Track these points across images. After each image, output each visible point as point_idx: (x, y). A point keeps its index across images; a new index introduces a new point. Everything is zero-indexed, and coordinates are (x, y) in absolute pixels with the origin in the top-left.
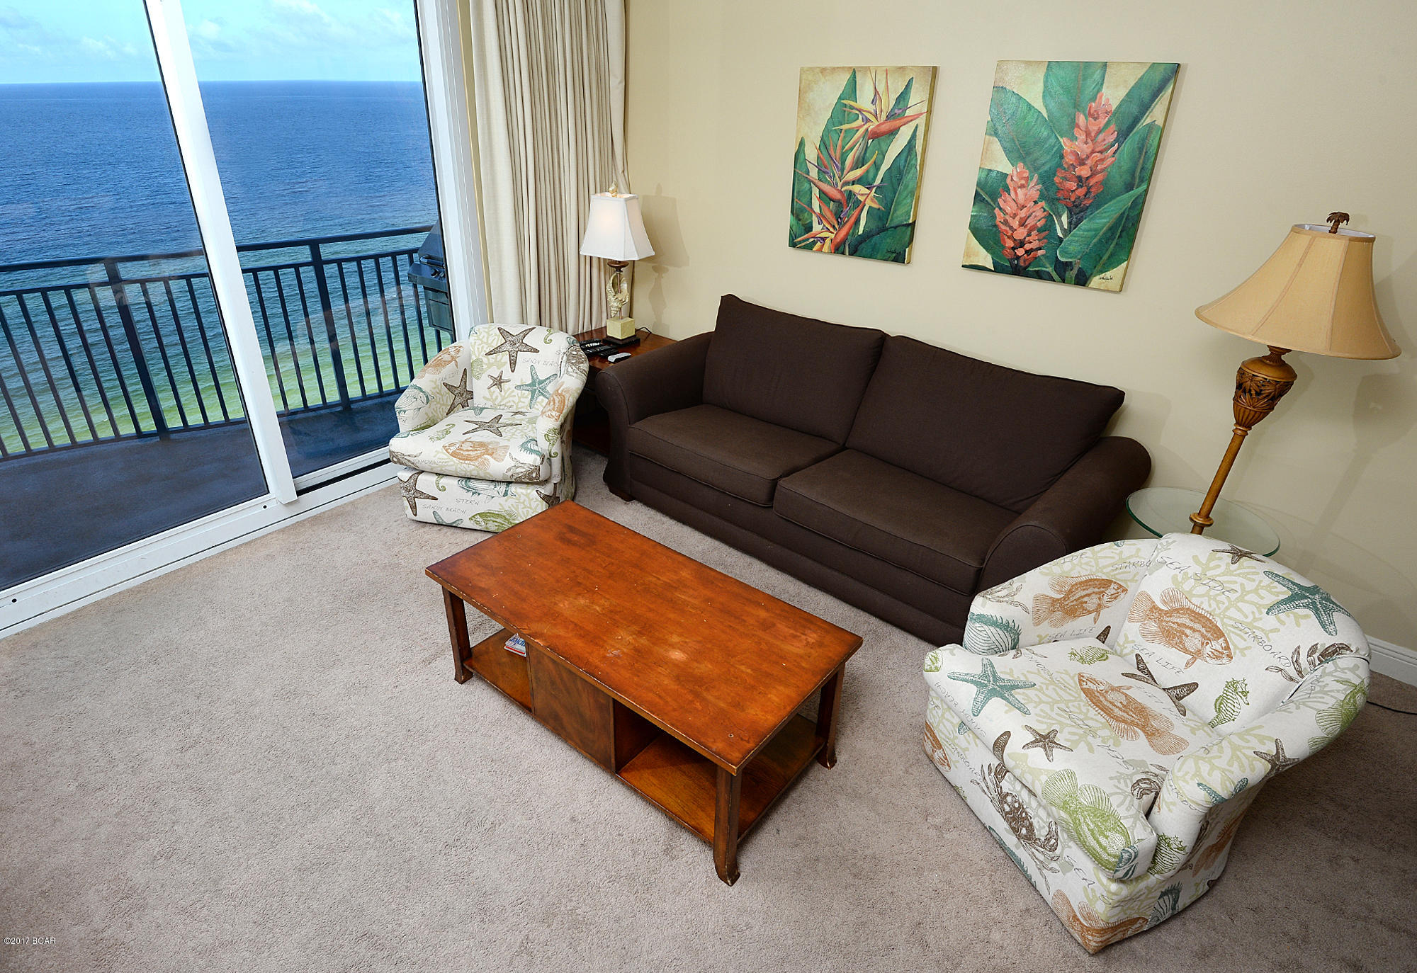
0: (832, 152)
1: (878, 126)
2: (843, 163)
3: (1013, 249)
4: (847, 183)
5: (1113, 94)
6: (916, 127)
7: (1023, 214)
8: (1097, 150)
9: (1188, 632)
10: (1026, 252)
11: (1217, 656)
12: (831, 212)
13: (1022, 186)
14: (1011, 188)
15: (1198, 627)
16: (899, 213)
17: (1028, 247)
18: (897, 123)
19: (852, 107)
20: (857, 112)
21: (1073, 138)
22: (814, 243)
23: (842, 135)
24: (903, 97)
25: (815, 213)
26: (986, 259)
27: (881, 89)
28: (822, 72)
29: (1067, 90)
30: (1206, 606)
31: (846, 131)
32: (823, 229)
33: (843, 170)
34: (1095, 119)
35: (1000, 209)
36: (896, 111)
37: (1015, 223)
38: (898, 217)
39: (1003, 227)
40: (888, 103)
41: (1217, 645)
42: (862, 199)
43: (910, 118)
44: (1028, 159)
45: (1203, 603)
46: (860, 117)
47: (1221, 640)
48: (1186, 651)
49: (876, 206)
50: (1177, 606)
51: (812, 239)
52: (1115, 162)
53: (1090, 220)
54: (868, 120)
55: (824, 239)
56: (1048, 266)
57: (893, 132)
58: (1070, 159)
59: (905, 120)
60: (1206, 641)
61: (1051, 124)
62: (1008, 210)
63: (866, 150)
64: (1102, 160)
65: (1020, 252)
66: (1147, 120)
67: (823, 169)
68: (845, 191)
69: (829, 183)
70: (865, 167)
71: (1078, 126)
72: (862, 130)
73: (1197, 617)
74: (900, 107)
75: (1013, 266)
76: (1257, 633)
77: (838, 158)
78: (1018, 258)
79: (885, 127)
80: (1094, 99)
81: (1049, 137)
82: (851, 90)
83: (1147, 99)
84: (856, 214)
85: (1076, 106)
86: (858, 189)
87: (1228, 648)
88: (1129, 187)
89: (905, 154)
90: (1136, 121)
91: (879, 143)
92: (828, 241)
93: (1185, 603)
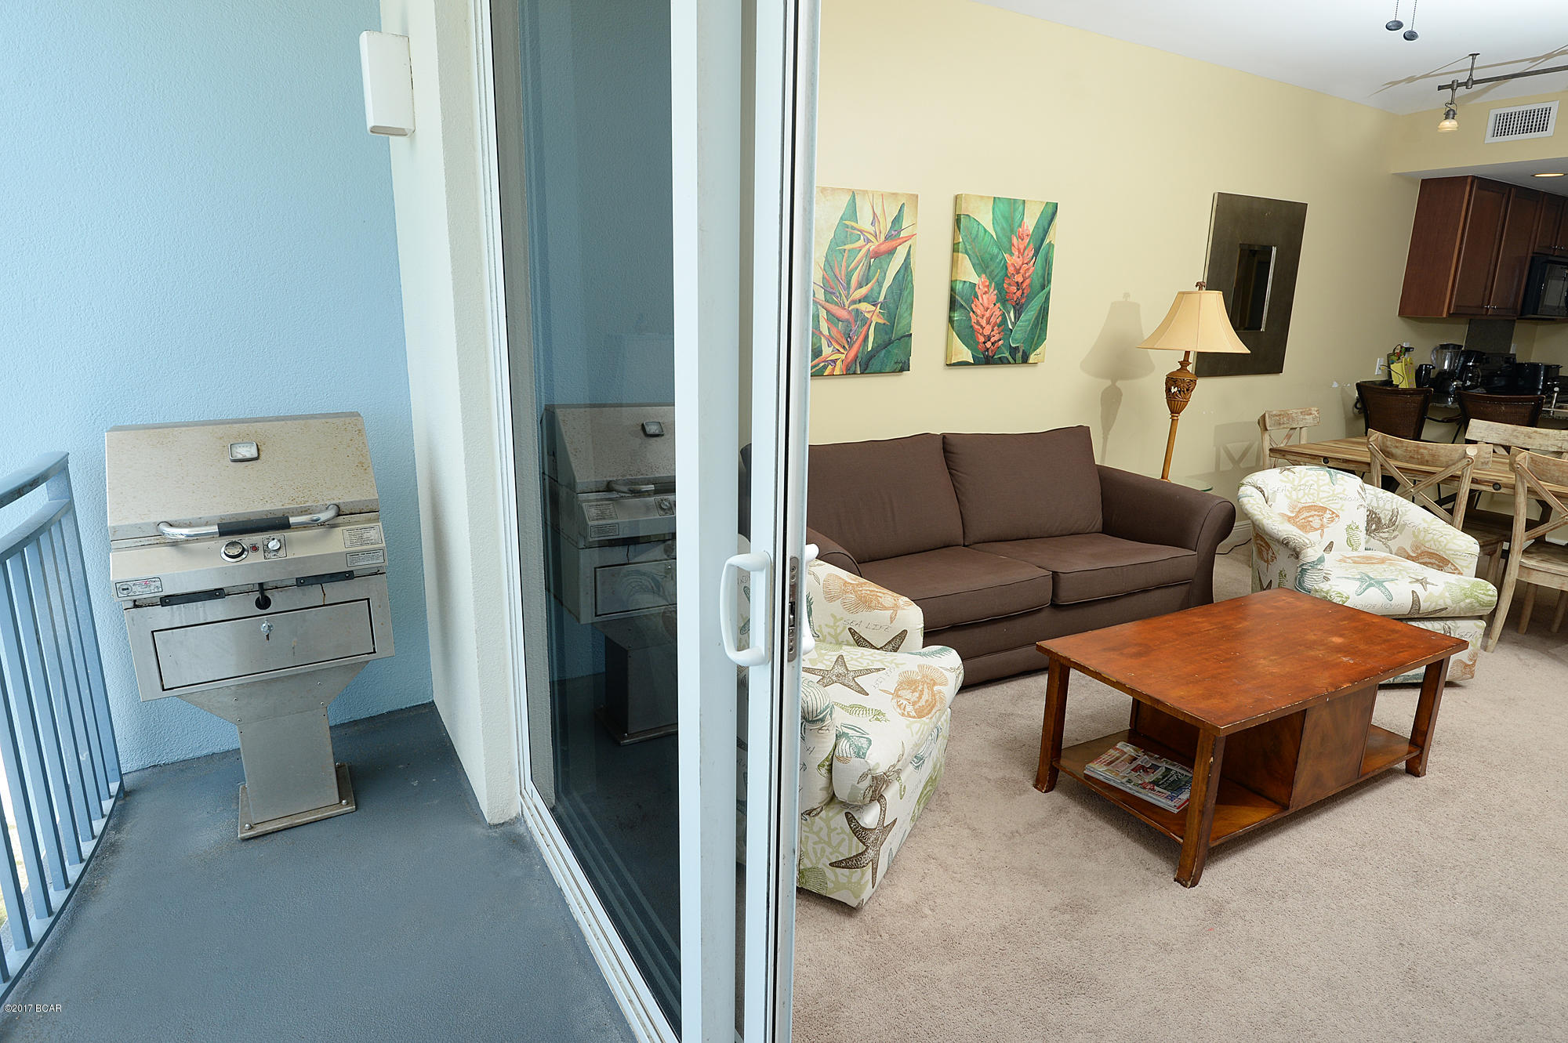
0: (837, 271)
1: (879, 246)
2: (849, 283)
3: (984, 343)
4: (854, 302)
5: (1030, 223)
6: (910, 247)
7: (988, 314)
8: (1025, 262)
9: (1310, 519)
10: (992, 344)
11: (1332, 520)
12: (840, 332)
13: (986, 293)
14: (979, 295)
15: (1313, 513)
16: (901, 325)
17: (993, 340)
18: (894, 243)
19: (853, 228)
20: (859, 233)
21: (1011, 254)
22: (825, 367)
23: (846, 255)
24: (897, 220)
25: (824, 336)
26: (967, 355)
27: (878, 212)
28: (822, 192)
29: (1004, 217)
30: (1309, 501)
31: (849, 251)
32: (833, 351)
33: (849, 287)
34: (1022, 240)
35: (974, 312)
36: (893, 233)
37: (983, 322)
38: (899, 330)
39: (977, 327)
40: (886, 225)
41: (1328, 515)
42: (868, 316)
43: (905, 239)
44: (988, 270)
45: (1308, 500)
46: (862, 237)
47: (1328, 511)
48: (1316, 529)
49: (881, 321)
50: (1297, 510)
51: (823, 364)
52: (1034, 270)
53: (1025, 315)
54: (869, 241)
55: (835, 361)
56: (1006, 352)
57: (891, 252)
58: (1011, 270)
59: (901, 241)
60: (1321, 517)
61: (999, 244)
62: (979, 312)
63: (869, 268)
64: (1028, 269)
65: (989, 345)
66: (1047, 241)
67: (829, 289)
68: (853, 310)
69: (836, 304)
70: (869, 285)
71: (1013, 245)
72: (864, 250)
73: (1309, 508)
74: (896, 228)
75: (986, 359)
77: (843, 278)
78: (988, 350)
79: (884, 248)
80: (1020, 226)
81: (998, 254)
82: (852, 211)
83: (1046, 227)
84: (864, 332)
85: (1012, 231)
86: (864, 307)
87: (1333, 513)
88: (1043, 287)
89: (902, 271)
90: (1043, 241)
91: (881, 262)
92: (839, 363)
93: (1300, 506)
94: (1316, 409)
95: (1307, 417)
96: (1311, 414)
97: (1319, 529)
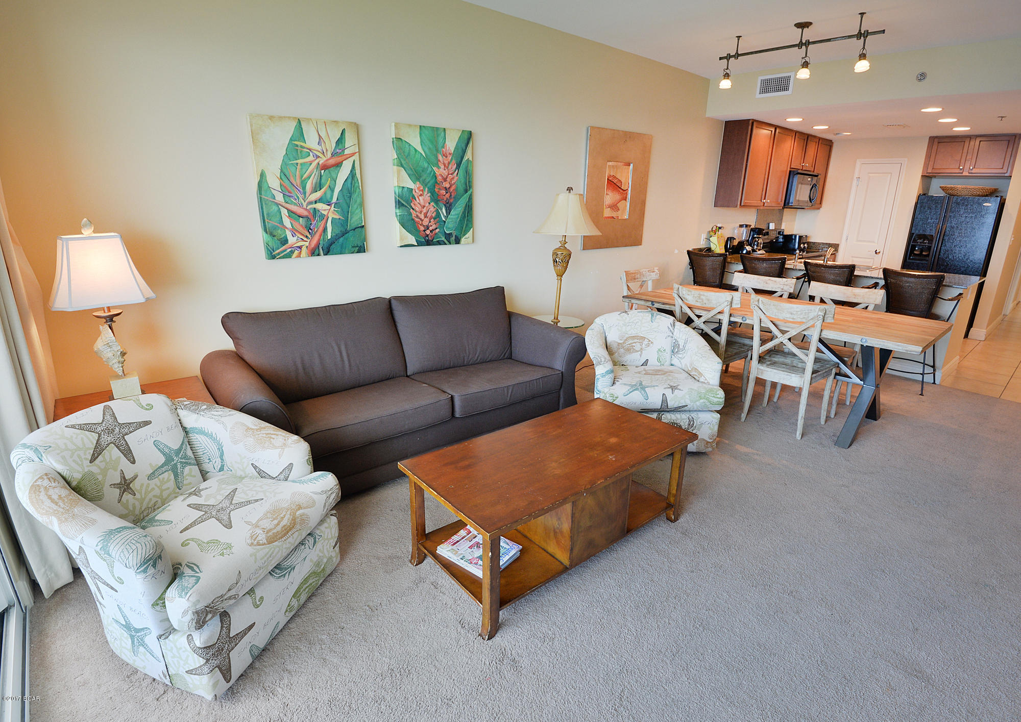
0: (292, 179)
1: (327, 160)
2: (304, 188)
3: (424, 231)
4: (311, 203)
5: (451, 144)
6: (354, 161)
7: (425, 210)
8: (450, 173)
10: (431, 231)
11: (648, 345)
12: (302, 226)
13: (421, 195)
14: (416, 197)
15: (636, 341)
16: (354, 220)
17: (431, 228)
18: (340, 159)
19: (301, 146)
20: (308, 151)
21: (439, 168)
22: (292, 252)
23: (299, 167)
24: (340, 141)
25: (287, 228)
26: (412, 240)
27: (323, 134)
28: (270, 119)
29: (430, 140)
30: (634, 333)
31: (301, 164)
32: (297, 240)
33: (305, 193)
34: (446, 157)
35: (413, 209)
36: (338, 151)
37: (422, 216)
39: (417, 220)
40: (331, 145)
41: (646, 342)
42: (325, 213)
43: (348, 156)
44: (421, 179)
45: (633, 332)
46: (311, 154)
47: (646, 340)
48: (637, 351)
49: (337, 217)
50: (625, 338)
51: (290, 250)
52: (458, 179)
53: (455, 210)
54: (318, 157)
55: (300, 247)
56: (442, 237)
57: (338, 165)
58: (439, 178)
59: (345, 157)
60: (641, 343)
61: (426, 159)
62: (417, 209)
63: (321, 178)
64: (453, 178)
65: (428, 232)
66: (465, 158)
67: (287, 193)
68: (310, 209)
69: (295, 204)
70: (323, 190)
71: (439, 161)
72: (314, 164)
73: (633, 337)
74: (340, 147)
75: (427, 241)
76: (655, 330)
77: (298, 185)
78: (427, 236)
79: (332, 161)
80: (443, 147)
81: (428, 167)
82: (299, 133)
83: (464, 148)
84: (322, 226)
85: (437, 150)
86: (320, 206)
87: (650, 341)
88: (466, 191)
89: (350, 180)
90: (462, 158)
91: (330, 172)
92: (304, 249)
93: (627, 336)
94: (657, 268)
95: (652, 274)
96: (654, 272)
97: (639, 351)
